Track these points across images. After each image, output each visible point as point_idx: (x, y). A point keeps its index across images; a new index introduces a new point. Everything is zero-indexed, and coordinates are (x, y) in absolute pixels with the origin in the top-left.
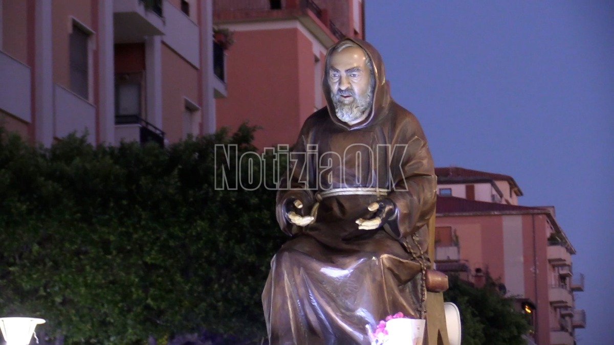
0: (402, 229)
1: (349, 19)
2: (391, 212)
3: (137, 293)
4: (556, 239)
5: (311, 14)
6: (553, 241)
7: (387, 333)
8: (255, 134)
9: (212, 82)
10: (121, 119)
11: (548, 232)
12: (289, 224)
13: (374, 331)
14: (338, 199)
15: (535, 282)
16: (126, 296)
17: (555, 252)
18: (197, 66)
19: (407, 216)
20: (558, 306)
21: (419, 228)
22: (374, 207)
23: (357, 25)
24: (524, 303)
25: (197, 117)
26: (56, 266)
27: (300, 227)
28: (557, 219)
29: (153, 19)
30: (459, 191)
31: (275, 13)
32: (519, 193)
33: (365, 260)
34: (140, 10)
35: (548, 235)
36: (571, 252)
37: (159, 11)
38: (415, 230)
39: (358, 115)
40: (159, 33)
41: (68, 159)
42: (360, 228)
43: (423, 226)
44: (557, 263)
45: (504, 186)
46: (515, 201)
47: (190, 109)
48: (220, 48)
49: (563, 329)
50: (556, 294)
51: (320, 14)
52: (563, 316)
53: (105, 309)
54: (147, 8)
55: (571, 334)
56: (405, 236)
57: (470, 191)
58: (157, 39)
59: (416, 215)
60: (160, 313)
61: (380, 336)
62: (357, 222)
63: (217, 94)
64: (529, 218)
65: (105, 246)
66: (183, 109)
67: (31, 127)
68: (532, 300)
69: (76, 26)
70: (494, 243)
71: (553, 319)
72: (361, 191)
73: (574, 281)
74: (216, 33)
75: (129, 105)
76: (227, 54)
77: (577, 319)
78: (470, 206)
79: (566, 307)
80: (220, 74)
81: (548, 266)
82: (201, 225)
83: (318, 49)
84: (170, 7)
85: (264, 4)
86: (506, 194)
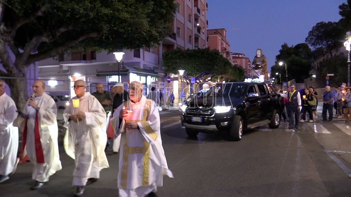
1: (224, 35)
3: (196, 68)
9: (207, 42)
10: (195, 47)
11: (248, 61)
15: (246, 67)
16: (195, 68)
17: (249, 63)
18: (205, 40)
20: (249, 69)
22: (260, 65)
23: (225, 35)
24: (245, 69)
25: (205, 46)
26: (186, 64)
29: (199, 35)
30: (237, 56)
31: (215, 34)
33: (259, 70)
34: (198, 33)
37: (200, 33)
40: (200, 36)
41: (188, 51)
46: (244, 57)
47: (204, 46)
48: (208, 38)
51: (220, 34)
53: (192, 69)
54: (199, 33)
57: (239, 56)
60: (199, 70)
63: (207, 44)
64: (246, 59)
65: (192, 61)
66: (203, 45)
67: (184, 48)
69: (190, 36)
70: (241, 62)
72: (259, 63)
74: (207, 36)
75: (196, 45)
76: (208, 39)
78: (239, 58)
80: (208, 41)
81: (248, 65)
82: (204, 59)
83: (220, 38)
84: (201, 33)
85: (214, 33)
86: (243, 56)
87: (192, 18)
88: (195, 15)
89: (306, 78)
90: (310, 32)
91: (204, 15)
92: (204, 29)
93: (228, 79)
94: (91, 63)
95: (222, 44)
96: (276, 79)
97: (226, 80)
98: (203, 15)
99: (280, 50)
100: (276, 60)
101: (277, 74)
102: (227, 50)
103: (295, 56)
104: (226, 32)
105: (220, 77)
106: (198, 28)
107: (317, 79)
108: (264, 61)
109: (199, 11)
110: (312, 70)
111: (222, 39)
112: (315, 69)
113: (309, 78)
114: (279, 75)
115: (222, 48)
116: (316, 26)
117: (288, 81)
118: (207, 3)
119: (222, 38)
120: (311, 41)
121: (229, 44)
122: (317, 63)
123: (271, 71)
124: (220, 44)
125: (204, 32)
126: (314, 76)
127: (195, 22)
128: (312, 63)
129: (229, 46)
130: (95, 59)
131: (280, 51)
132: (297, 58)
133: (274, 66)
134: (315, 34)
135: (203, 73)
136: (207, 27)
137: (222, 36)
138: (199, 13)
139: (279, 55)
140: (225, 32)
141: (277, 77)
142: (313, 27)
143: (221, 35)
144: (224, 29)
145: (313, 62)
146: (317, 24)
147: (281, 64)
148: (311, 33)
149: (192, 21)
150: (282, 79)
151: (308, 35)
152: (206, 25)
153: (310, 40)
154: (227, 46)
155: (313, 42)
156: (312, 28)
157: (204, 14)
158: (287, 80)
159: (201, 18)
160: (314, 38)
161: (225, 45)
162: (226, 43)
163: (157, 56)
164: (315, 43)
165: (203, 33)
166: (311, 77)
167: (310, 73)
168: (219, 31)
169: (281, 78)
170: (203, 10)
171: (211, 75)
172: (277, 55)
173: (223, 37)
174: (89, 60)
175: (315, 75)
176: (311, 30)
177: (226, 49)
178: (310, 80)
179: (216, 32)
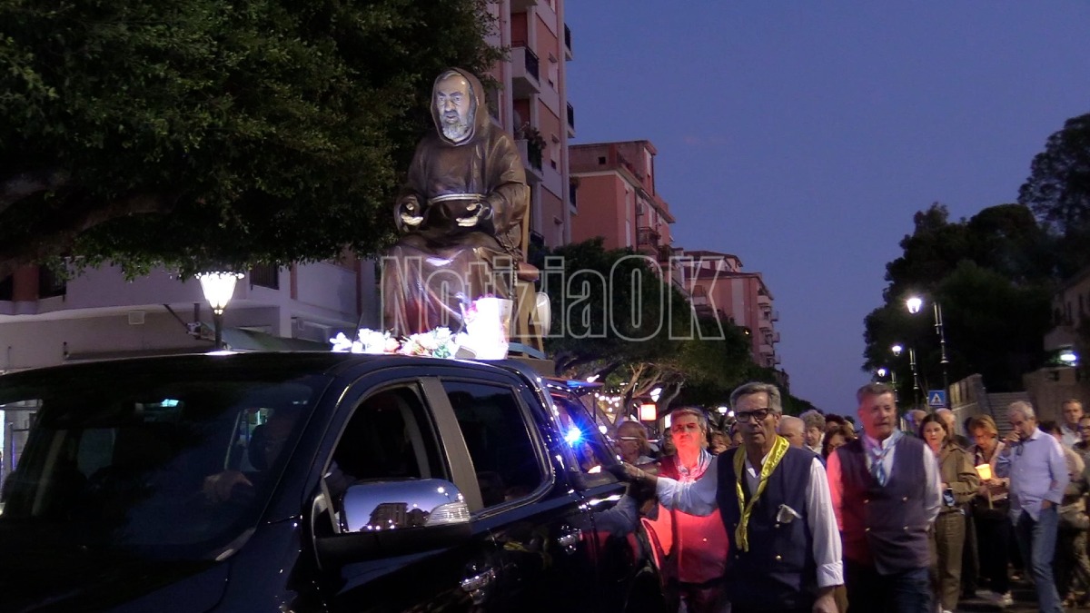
0: (497, 226)
1: (645, 168)
2: (487, 212)
4: (763, 291)
5: (624, 166)
6: (761, 293)
7: (477, 311)
8: (605, 241)
9: (569, 207)
11: (758, 287)
12: (404, 224)
13: (467, 309)
14: (444, 203)
15: (751, 317)
17: (762, 299)
18: (561, 197)
19: (501, 216)
20: (763, 330)
21: (512, 226)
22: (472, 208)
23: (649, 172)
24: (746, 329)
25: (562, 225)
27: (411, 227)
28: (763, 281)
31: (603, 166)
32: (741, 265)
33: (463, 252)
35: (758, 289)
36: (771, 299)
37: (540, 168)
38: (507, 229)
39: (462, 133)
42: (460, 225)
43: (515, 225)
44: (763, 306)
45: (732, 262)
46: (738, 270)
47: (557, 223)
48: (573, 187)
49: (767, 343)
50: (763, 323)
51: (628, 166)
52: (767, 336)
54: (533, 166)
55: (772, 346)
56: (500, 232)
58: (539, 184)
59: (509, 216)
61: (471, 312)
62: (458, 220)
63: (572, 214)
64: (747, 280)
66: (553, 220)
68: (749, 327)
70: (728, 295)
71: (761, 338)
72: (463, 197)
73: (773, 316)
74: (571, 179)
76: (577, 191)
77: (775, 338)
79: (769, 331)
80: (573, 201)
81: (758, 307)
83: (627, 186)
84: (546, 166)
85: (596, 161)
86: (733, 266)
87: (502, 96)
88: (518, 83)
89: (1034, 367)
90: (1040, 158)
91: (556, 84)
92: (559, 146)
93: (676, 377)
94: (35, 313)
95: (638, 212)
96: (893, 375)
97: (668, 384)
98: (551, 83)
99: (902, 238)
100: (887, 284)
101: (897, 349)
102: (661, 243)
103: (972, 263)
104: (653, 154)
105: (641, 369)
106: (529, 144)
107: (1083, 374)
108: (503, 178)
109: (532, 63)
110: (1059, 330)
111: (639, 192)
112: (1070, 323)
113: (1044, 370)
114: (905, 355)
115: (637, 232)
116: (1064, 133)
117: (952, 382)
118: (565, 26)
119: (638, 184)
120: (1044, 200)
121: (671, 211)
122: (1081, 298)
123: (866, 335)
124: (628, 211)
125: (556, 158)
126: (1068, 357)
127: (517, 114)
128: (1057, 297)
129: (669, 220)
130: (62, 291)
131: (907, 244)
132: (983, 275)
133: (877, 312)
134: (1061, 167)
135: (567, 353)
136: (570, 136)
137: (636, 176)
138: (536, 75)
139: (900, 259)
140: (648, 156)
141: (898, 365)
142: (1053, 138)
143: (634, 169)
144: (645, 143)
145: (1062, 293)
146: (1070, 122)
147: (914, 304)
148: (1042, 164)
149: (503, 111)
150: (920, 375)
151: (1029, 173)
152: (567, 127)
153: (1038, 194)
154: (661, 220)
155: (1052, 204)
156: (1045, 141)
157: (553, 77)
158: (946, 379)
159: (546, 95)
160: (1058, 186)
161: (650, 219)
162: (656, 209)
163: (354, 276)
164: (1062, 207)
165: (553, 164)
166: (1053, 361)
167: (1050, 342)
168: (621, 152)
169: (918, 367)
170: (552, 60)
171: (600, 364)
172: (892, 261)
173: (641, 180)
174: (30, 298)
175: (1075, 353)
176: (1044, 150)
177: (655, 237)
178: (1052, 376)
179: (612, 156)
